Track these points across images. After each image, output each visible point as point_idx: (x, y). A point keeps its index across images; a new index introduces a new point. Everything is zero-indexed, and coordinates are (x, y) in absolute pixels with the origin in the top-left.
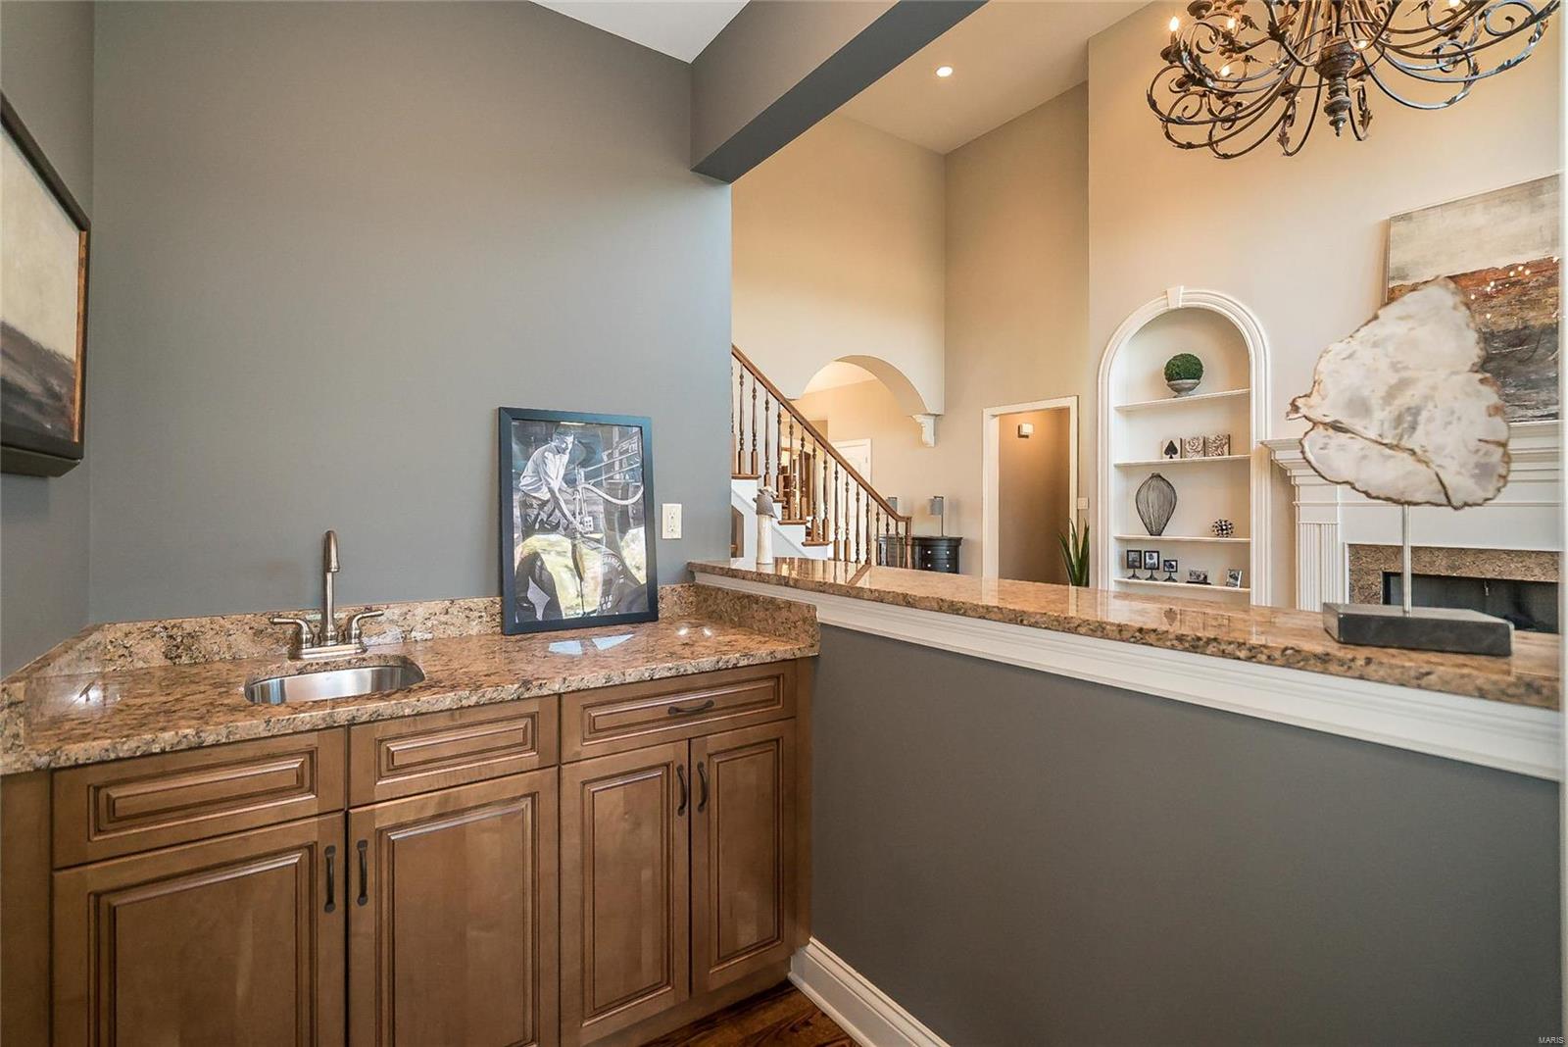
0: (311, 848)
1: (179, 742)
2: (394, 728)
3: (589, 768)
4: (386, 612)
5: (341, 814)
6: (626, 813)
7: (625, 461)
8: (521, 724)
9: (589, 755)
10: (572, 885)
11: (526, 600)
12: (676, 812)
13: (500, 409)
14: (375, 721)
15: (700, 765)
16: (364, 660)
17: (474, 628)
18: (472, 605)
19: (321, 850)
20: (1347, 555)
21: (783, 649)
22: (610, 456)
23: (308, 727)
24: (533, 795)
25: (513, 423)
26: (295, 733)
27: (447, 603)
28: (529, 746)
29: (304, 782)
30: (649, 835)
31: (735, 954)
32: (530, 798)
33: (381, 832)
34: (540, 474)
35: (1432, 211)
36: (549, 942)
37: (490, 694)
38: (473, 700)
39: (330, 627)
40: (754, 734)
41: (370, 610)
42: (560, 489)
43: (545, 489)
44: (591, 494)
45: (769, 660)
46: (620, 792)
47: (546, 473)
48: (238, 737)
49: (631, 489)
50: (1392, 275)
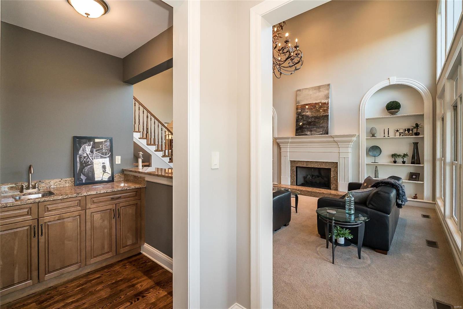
0: (30, 226)
1: (2, 206)
2: (49, 203)
3: (93, 210)
4: (45, 182)
5: (37, 219)
6: (101, 219)
7: (106, 147)
8: (77, 202)
9: (92, 207)
10: (89, 232)
11: (81, 178)
12: (113, 218)
13: (74, 136)
14: (44, 202)
15: (118, 209)
16: (39, 192)
17: (67, 185)
18: (67, 180)
19: (32, 226)
20: (290, 163)
21: (137, 186)
22: (102, 146)
23: (30, 203)
24: (80, 215)
25: (77, 139)
26: (27, 204)
27: (60, 180)
28: (79, 206)
29: (29, 213)
30: (106, 223)
31: (127, 246)
32: (79, 216)
33: (45, 223)
34: (84, 150)
35: (304, 90)
36: (83, 244)
37: (70, 196)
38: (66, 197)
39: (30, 185)
40: (131, 203)
41: (41, 182)
42: (89, 154)
43: (85, 154)
44: (97, 155)
45: (134, 188)
46: (100, 214)
47: (85, 150)
48: (15, 205)
49: (107, 153)
50: (297, 102)
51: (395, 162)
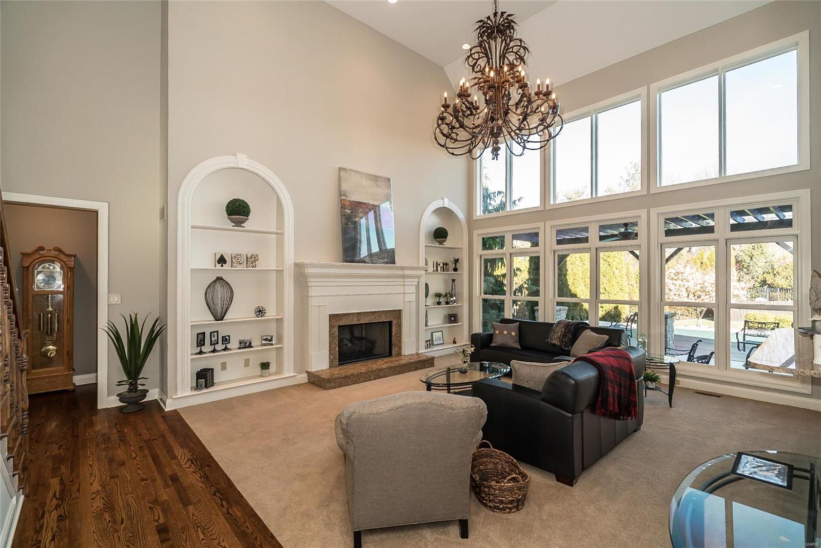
20: (328, 319)
50: (341, 193)
51: (439, 303)
